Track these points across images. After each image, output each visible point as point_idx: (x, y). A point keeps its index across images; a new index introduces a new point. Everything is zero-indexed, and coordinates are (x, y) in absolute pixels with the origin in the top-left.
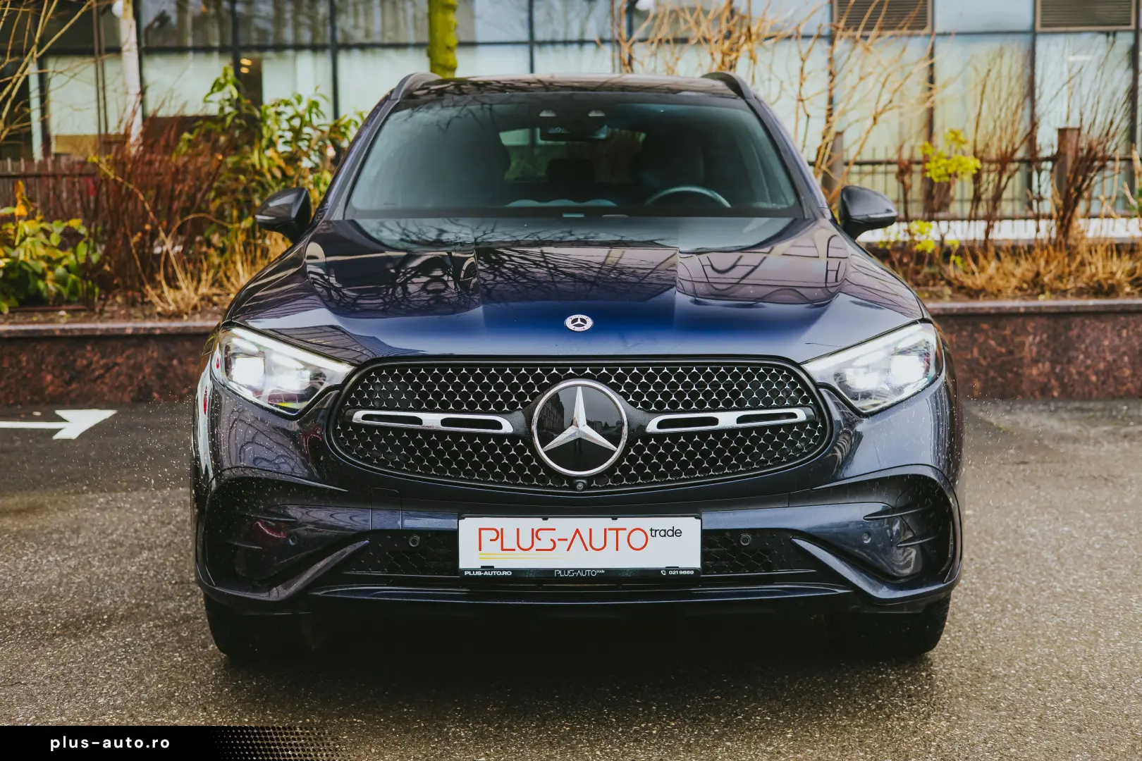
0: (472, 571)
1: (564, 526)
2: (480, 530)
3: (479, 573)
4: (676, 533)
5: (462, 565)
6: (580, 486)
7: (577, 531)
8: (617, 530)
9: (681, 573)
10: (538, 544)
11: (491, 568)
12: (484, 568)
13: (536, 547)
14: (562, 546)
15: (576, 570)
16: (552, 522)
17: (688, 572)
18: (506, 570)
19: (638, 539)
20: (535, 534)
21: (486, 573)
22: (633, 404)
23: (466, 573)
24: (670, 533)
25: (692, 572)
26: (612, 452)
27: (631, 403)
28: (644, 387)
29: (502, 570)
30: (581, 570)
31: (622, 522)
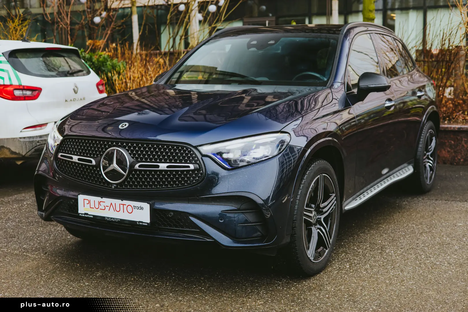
0: (82, 214)
1: (108, 201)
2: (84, 199)
3: (84, 215)
4: (142, 208)
5: (79, 212)
6: (113, 187)
7: (111, 204)
8: (123, 205)
9: (144, 224)
10: (100, 207)
11: (87, 214)
12: (85, 214)
13: (99, 208)
14: (107, 208)
15: (112, 218)
16: (104, 199)
17: (145, 224)
18: (92, 215)
19: (130, 209)
20: (99, 203)
21: (86, 216)
22: (133, 158)
23: (80, 215)
24: (140, 208)
25: (147, 224)
26: (124, 175)
27: (132, 157)
28: (137, 151)
29: (90, 215)
30: (113, 218)
31: (125, 202)
